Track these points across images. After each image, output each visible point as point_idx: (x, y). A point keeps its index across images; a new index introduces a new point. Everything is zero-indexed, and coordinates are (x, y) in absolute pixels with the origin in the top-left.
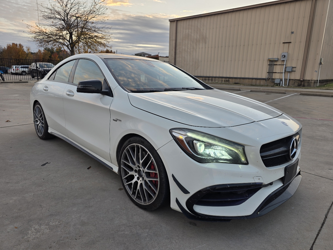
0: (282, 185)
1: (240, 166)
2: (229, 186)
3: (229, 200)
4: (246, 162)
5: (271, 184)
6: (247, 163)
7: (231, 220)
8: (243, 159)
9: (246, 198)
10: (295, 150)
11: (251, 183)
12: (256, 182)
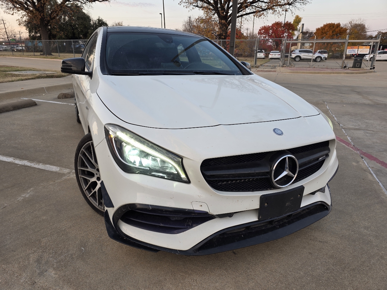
0: (257, 219)
1: (176, 184)
2: (151, 208)
3: (162, 225)
4: (186, 179)
5: (230, 215)
6: (188, 182)
7: (159, 250)
8: (183, 176)
9: (187, 227)
10: (285, 173)
11: (186, 209)
12: (195, 209)
